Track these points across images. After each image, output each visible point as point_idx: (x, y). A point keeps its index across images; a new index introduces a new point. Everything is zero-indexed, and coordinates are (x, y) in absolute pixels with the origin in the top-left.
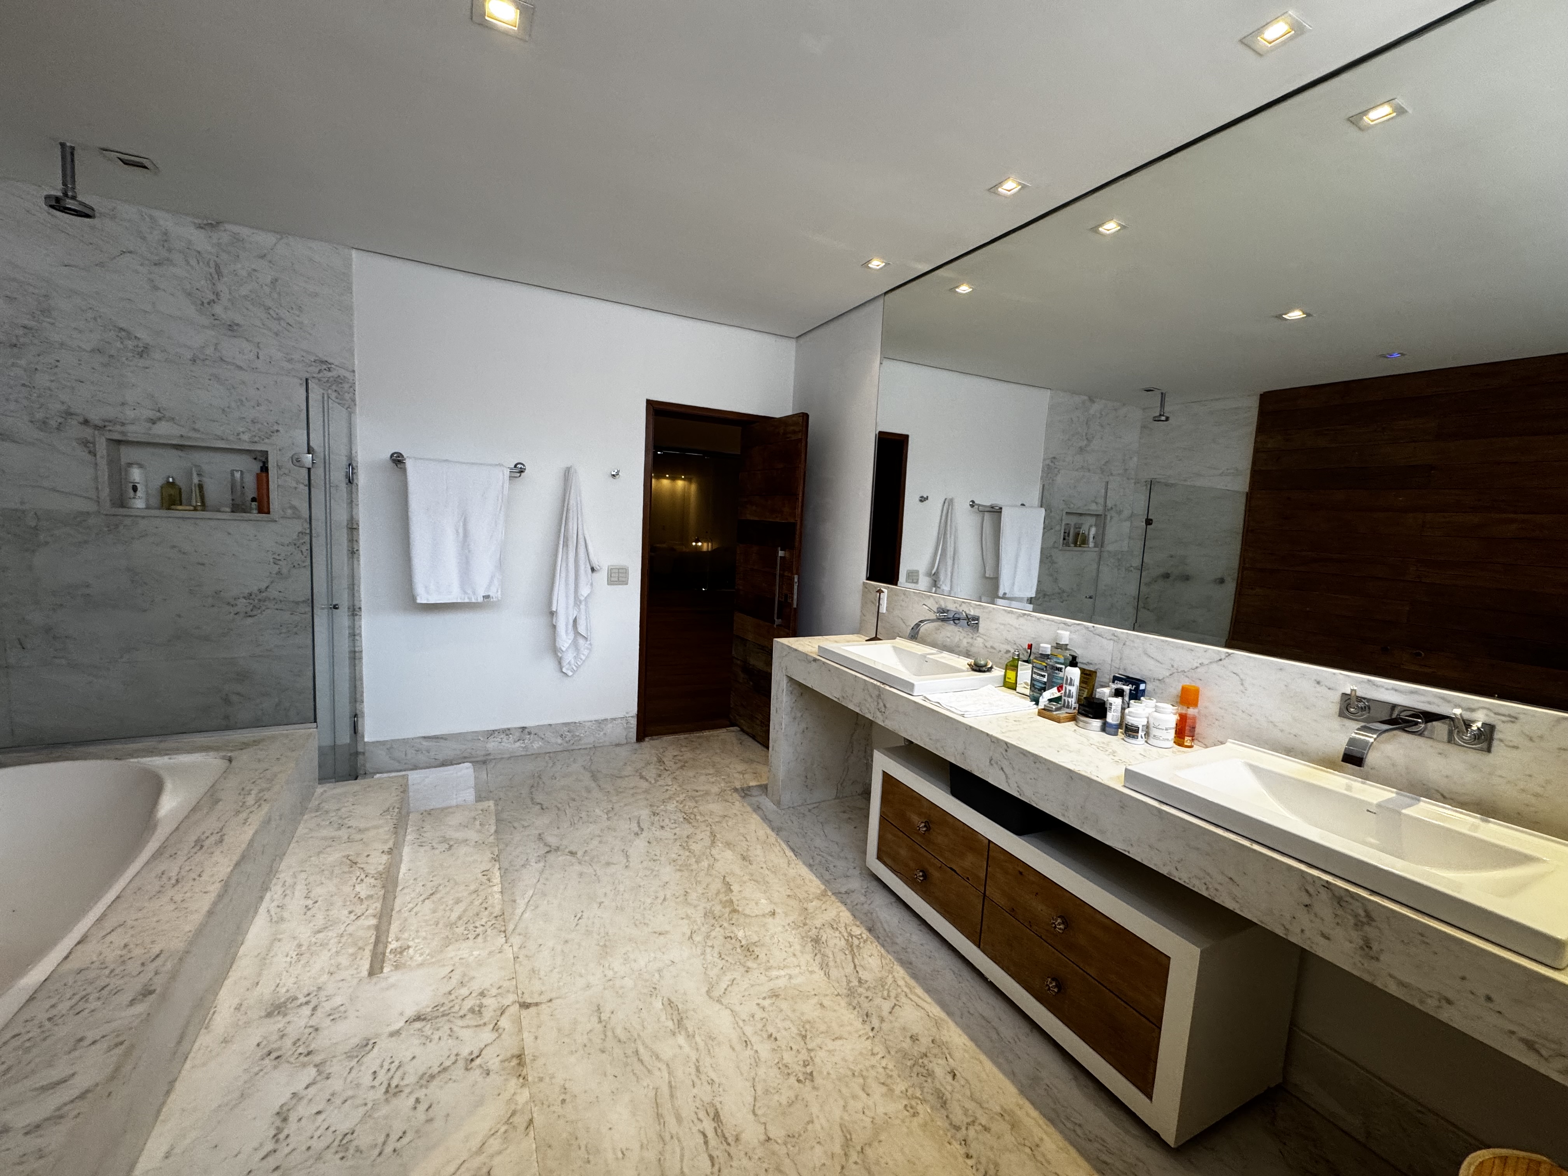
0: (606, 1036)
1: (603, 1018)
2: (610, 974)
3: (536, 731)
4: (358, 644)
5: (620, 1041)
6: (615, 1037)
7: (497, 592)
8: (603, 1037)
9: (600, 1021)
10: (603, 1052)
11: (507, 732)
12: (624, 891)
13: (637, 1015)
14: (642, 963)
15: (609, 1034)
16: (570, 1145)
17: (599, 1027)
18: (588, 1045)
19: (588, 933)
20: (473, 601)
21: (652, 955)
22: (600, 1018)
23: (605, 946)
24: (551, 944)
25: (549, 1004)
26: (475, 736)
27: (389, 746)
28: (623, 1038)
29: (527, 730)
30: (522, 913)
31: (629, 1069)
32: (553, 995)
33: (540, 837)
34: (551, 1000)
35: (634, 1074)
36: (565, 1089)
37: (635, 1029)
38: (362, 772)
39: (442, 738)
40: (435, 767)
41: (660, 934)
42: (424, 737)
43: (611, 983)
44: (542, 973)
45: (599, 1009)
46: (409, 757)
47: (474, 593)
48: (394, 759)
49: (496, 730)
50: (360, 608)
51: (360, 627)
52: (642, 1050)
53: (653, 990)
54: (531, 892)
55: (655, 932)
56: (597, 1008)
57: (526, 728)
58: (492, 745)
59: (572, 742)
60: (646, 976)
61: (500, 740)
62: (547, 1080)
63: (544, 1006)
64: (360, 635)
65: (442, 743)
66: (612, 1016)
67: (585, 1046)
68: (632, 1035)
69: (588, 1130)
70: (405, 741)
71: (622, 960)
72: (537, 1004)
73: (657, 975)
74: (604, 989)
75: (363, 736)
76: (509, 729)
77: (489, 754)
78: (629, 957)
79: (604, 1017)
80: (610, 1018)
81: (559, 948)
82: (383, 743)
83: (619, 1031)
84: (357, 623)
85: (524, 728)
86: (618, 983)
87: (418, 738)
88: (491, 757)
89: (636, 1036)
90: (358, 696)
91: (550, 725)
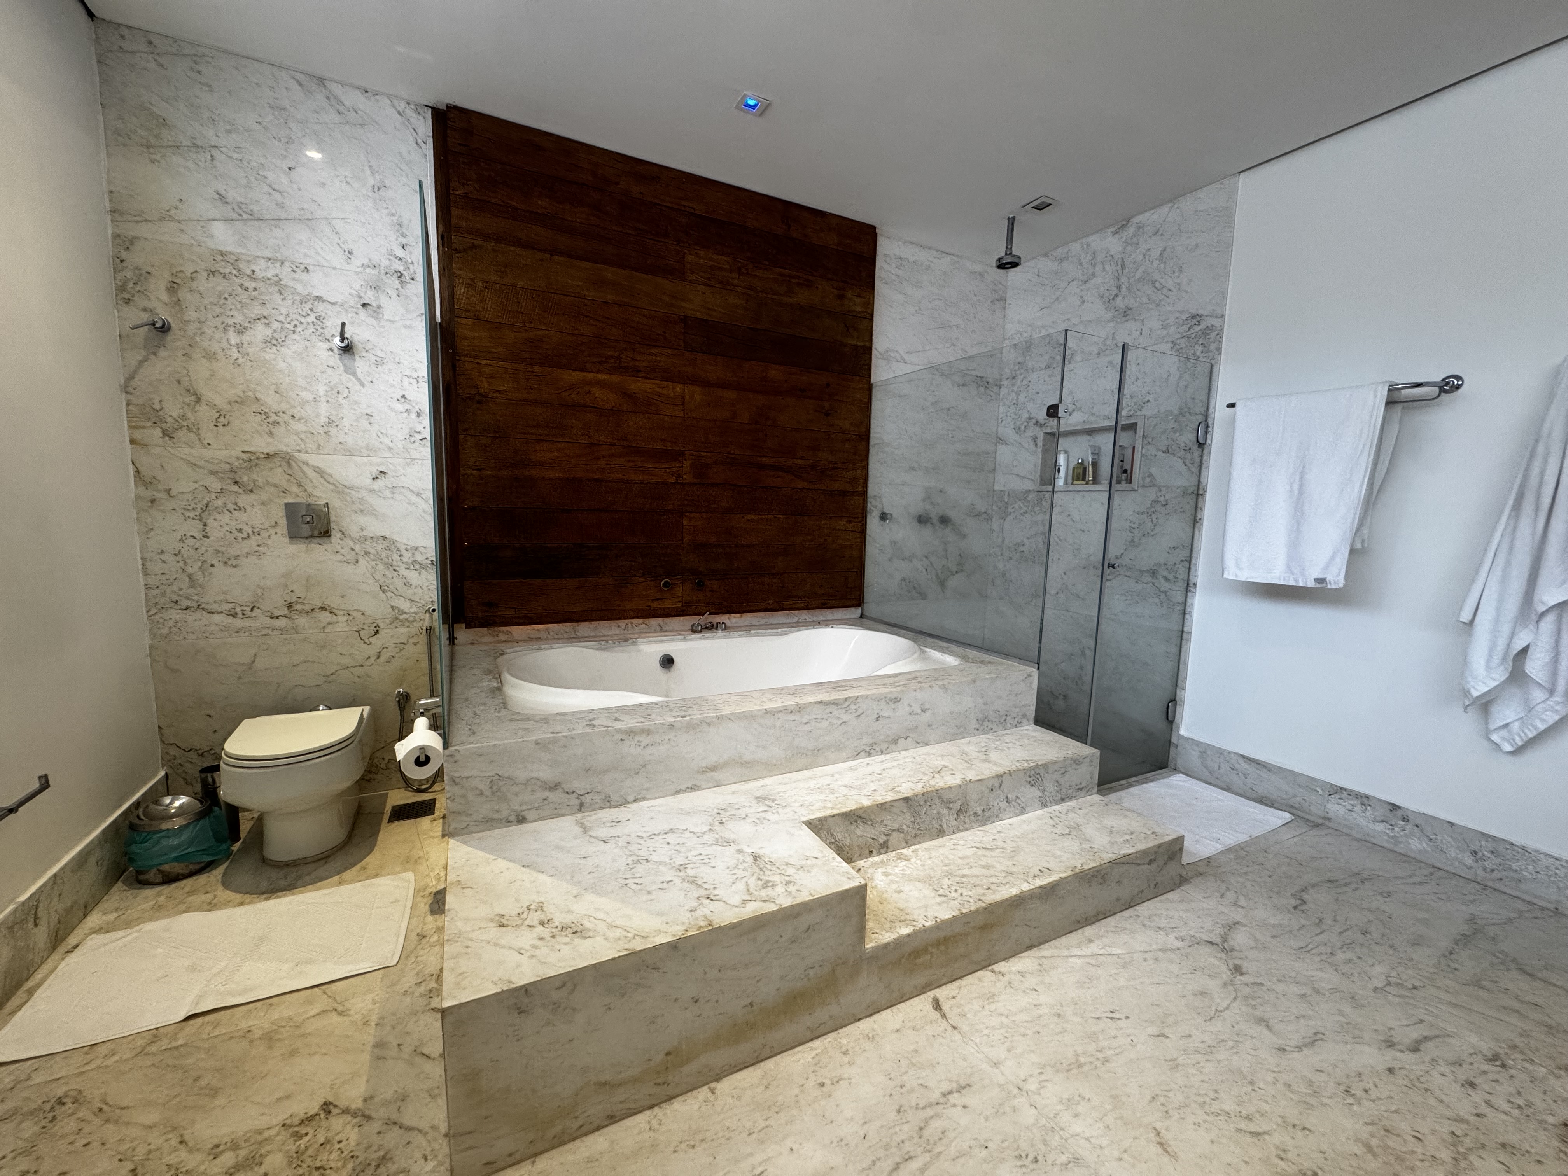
0: (924, 1108)
1: (950, 1097)
2: (1032, 1086)
3: (1419, 822)
4: (1187, 623)
5: (921, 1129)
6: (927, 1121)
7: (1339, 574)
8: (921, 1105)
9: (944, 1095)
10: (899, 1111)
11: (1364, 800)
12: (1219, 1062)
13: (973, 1143)
14: (1077, 1127)
15: (930, 1112)
16: (769, 1108)
17: (936, 1096)
18: (904, 1090)
19: (1093, 1037)
20: (1301, 585)
21: (1104, 1142)
22: (950, 1093)
23: (1080, 1066)
24: (1043, 999)
25: (949, 1028)
26: (1310, 784)
27: (1205, 750)
28: (926, 1133)
29: (1399, 813)
30: (1075, 956)
31: (881, 1153)
32: (965, 1028)
33: (1233, 926)
34: (955, 1028)
35: (874, 1163)
36: (838, 1082)
37: (948, 1146)
38: (1171, 765)
39: (1265, 767)
40: (1249, 799)
41: (1161, 1144)
42: (1243, 757)
43: (1016, 1091)
44: (993, 1007)
45: (964, 1088)
46: (1222, 771)
47: (1303, 572)
48: (1206, 767)
49: (1346, 790)
50: (1195, 585)
51: (1192, 604)
52: (914, 1165)
53: (1031, 1157)
54: (1119, 951)
55: (1158, 1134)
56: (963, 1083)
57: (1399, 807)
58: (1336, 808)
59: (1496, 875)
60: (1055, 1141)
61: (1350, 807)
62: (846, 1059)
63: (944, 1024)
64: (1190, 613)
65: (1264, 774)
66: (959, 1108)
67: (901, 1087)
68: (935, 1144)
69: (791, 1122)
70: (1221, 752)
71: (1066, 1096)
72: (944, 1016)
73: (1063, 1158)
74: (1000, 1086)
75: (1179, 728)
76: (1368, 797)
77: (1329, 819)
78: (1078, 1104)
79: (954, 1098)
80: (955, 1105)
81: (1045, 1010)
82: (1198, 744)
83: (936, 1125)
84: (1189, 601)
85: (1394, 807)
86: (1020, 1101)
87: (1237, 754)
88: (1330, 824)
89: (936, 1150)
90: (1180, 681)
91: (1452, 825)
